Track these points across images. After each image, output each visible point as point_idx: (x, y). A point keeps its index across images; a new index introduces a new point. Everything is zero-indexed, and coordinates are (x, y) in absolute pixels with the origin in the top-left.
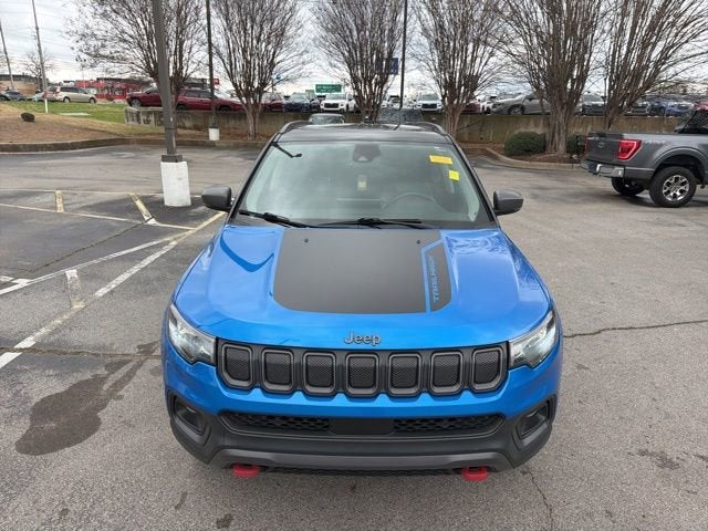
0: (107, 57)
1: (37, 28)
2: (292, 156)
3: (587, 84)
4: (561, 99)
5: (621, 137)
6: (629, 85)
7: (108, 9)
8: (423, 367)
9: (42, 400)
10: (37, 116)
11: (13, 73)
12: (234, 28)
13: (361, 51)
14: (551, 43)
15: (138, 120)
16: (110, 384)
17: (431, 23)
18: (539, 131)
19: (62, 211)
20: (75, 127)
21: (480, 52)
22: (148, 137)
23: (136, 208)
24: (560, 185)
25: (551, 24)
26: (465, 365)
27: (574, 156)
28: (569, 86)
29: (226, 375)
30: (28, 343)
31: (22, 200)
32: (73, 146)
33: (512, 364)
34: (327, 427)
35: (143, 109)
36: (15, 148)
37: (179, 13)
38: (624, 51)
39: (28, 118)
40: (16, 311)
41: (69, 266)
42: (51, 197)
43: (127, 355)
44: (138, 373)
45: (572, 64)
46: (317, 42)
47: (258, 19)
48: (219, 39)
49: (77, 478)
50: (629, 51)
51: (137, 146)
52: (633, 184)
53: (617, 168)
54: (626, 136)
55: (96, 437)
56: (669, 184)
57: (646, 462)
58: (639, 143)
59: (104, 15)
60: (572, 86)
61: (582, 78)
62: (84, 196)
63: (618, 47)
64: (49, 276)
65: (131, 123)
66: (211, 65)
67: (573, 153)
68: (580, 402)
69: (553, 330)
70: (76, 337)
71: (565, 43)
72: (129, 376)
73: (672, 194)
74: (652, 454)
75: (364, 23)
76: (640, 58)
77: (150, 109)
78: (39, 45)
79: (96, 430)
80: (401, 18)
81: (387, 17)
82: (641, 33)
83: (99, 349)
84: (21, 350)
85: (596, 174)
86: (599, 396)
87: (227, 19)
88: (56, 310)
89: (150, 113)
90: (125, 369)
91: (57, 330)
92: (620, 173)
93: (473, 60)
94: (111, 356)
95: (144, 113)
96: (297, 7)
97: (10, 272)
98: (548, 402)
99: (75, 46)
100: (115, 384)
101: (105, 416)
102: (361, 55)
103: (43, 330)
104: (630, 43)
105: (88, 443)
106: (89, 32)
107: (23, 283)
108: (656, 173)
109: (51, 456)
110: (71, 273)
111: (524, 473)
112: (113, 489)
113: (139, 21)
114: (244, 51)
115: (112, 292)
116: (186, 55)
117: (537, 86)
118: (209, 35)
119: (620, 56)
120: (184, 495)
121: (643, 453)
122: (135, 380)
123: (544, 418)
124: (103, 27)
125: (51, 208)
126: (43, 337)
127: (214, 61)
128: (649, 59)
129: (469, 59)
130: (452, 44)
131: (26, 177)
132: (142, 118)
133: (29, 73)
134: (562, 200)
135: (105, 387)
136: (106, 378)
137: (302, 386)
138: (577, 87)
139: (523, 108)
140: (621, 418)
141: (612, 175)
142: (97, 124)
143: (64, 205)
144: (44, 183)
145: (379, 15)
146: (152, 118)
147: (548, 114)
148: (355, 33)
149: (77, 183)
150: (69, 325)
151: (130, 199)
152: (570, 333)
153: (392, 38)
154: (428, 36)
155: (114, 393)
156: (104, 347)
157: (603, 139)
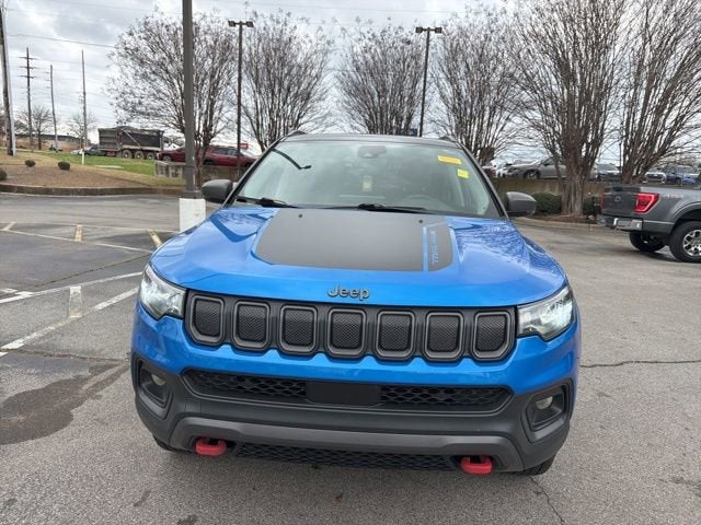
0: (143, 113)
1: (85, 93)
2: (300, 168)
3: (602, 149)
4: (576, 162)
5: (638, 191)
6: (645, 148)
7: (148, 70)
8: (417, 328)
9: (17, 396)
10: (72, 166)
11: (59, 133)
12: (263, 90)
13: (382, 116)
14: (566, 110)
15: (167, 173)
16: (91, 384)
17: (449, 92)
18: (555, 194)
19: (80, 240)
20: (106, 177)
21: (496, 118)
22: (174, 188)
23: (152, 241)
24: (576, 240)
25: (566, 90)
26: (466, 328)
27: (590, 217)
28: (584, 149)
29: (192, 329)
30: (16, 345)
31: (43, 231)
32: (102, 192)
33: (521, 332)
34: (304, 393)
35: (173, 164)
36: (47, 192)
37: (212, 77)
38: (638, 116)
39: (64, 166)
40: (12, 317)
41: (75, 283)
42: (72, 230)
43: (116, 360)
44: (122, 376)
45: (586, 128)
46: (340, 105)
47: (286, 83)
48: (248, 100)
49: (34, 469)
50: (643, 118)
51: (162, 195)
52: (652, 237)
53: (634, 221)
54: (643, 189)
55: (65, 432)
56: (689, 239)
57: (681, 490)
58: (657, 197)
59: (145, 76)
60: (587, 150)
61: (597, 143)
62: (103, 229)
63: (631, 114)
64: (53, 291)
65: (160, 175)
66: (239, 123)
67: (589, 214)
68: (602, 427)
69: (569, 306)
70: (65, 343)
71: (580, 109)
72: (112, 379)
73: (693, 249)
74: (688, 483)
75: (385, 90)
76: (655, 123)
77: (179, 164)
78: (85, 108)
79: (64, 426)
80: (420, 85)
81: (408, 84)
82: (655, 101)
83: (88, 353)
84: (8, 350)
85: (613, 228)
86: (624, 422)
87: (256, 83)
88: (52, 318)
89: (179, 167)
90: (109, 372)
91: (49, 335)
92: (638, 226)
93: (490, 125)
94: (98, 360)
95: (172, 167)
96: (323, 74)
97: (15, 286)
98: (563, 388)
99: (115, 102)
100: (95, 386)
101: (77, 413)
102: (382, 120)
103: (35, 335)
104: (644, 110)
105: (54, 438)
106: (128, 90)
107: (25, 294)
108: (675, 227)
109: (12, 447)
110: (75, 289)
111: (538, 493)
112: (70, 483)
113: (175, 81)
114: (271, 111)
115: (112, 306)
116: (216, 114)
117: (553, 150)
118: (239, 96)
119: (633, 122)
120: (147, 493)
121: (678, 481)
122: (118, 382)
123: (560, 411)
124: (142, 87)
125: (70, 237)
126: (33, 340)
127: (242, 120)
128: (663, 126)
129: (485, 125)
130: (469, 111)
131: (52, 213)
132: (171, 171)
133: (72, 134)
134: (578, 252)
135: (85, 387)
136: (86, 379)
137: (277, 343)
138: (593, 150)
139: (538, 173)
140: (649, 444)
141: (631, 228)
142: (129, 175)
143: (83, 236)
144: (69, 218)
145: (399, 81)
146: (180, 172)
147: (564, 179)
148: (376, 99)
149: (99, 219)
150: (61, 332)
151: (147, 234)
152: (589, 363)
153: (411, 103)
154: (447, 104)
155: (92, 394)
156: (93, 352)
157: (619, 193)
